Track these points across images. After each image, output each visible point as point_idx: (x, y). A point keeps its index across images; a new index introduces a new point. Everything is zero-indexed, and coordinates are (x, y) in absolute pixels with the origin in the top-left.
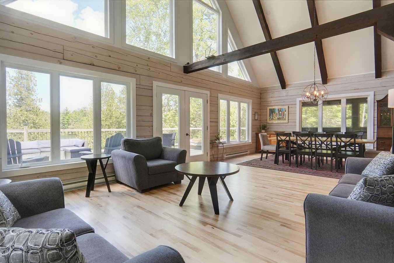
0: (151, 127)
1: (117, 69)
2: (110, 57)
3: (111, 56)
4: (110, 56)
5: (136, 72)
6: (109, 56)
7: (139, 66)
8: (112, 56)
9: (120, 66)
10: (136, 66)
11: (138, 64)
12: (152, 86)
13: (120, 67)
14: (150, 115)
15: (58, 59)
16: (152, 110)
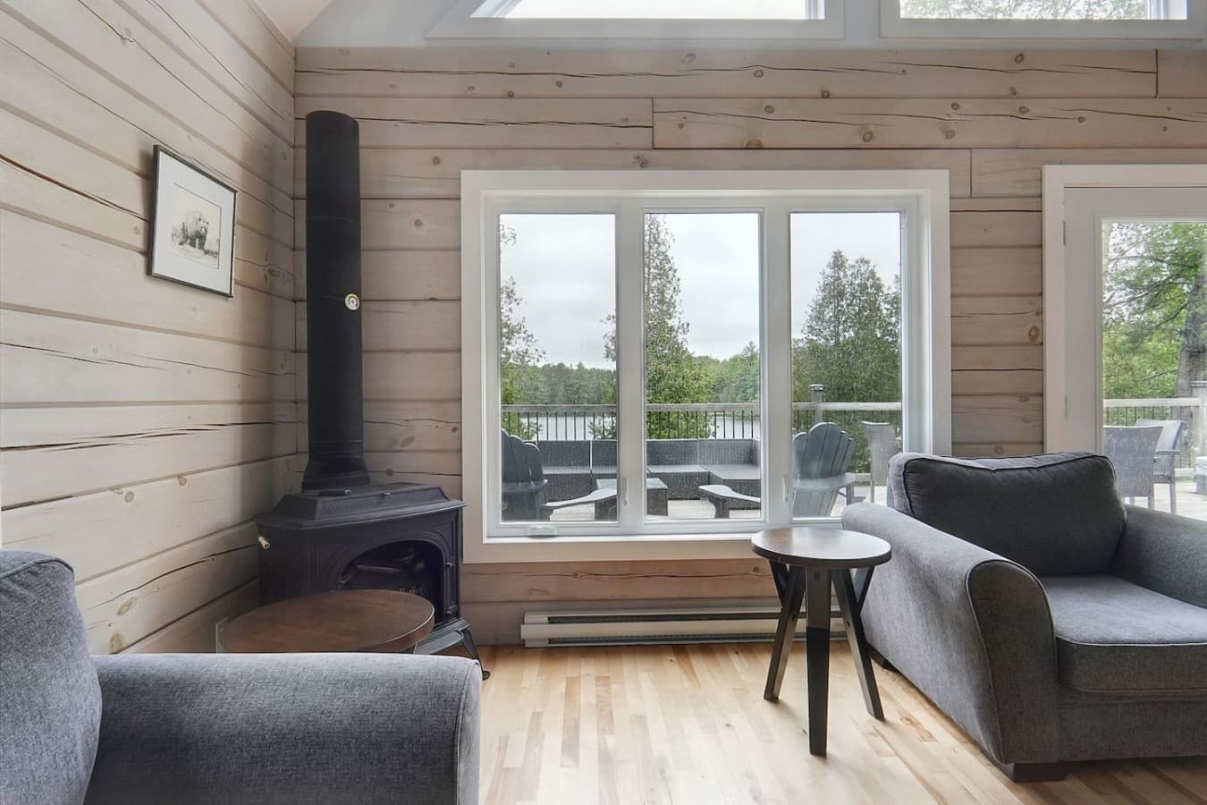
0: (1035, 401)
1: (859, 142)
2: (828, 97)
3: (831, 91)
4: (826, 95)
5: (947, 137)
6: (823, 97)
7: (964, 105)
8: (834, 91)
9: (872, 128)
10: (950, 110)
11: (957, 101)
12: (1037, 192)
13: (871, 133)
14: (1027, 339)
15: (636, 153)
16: (1040, 313)
